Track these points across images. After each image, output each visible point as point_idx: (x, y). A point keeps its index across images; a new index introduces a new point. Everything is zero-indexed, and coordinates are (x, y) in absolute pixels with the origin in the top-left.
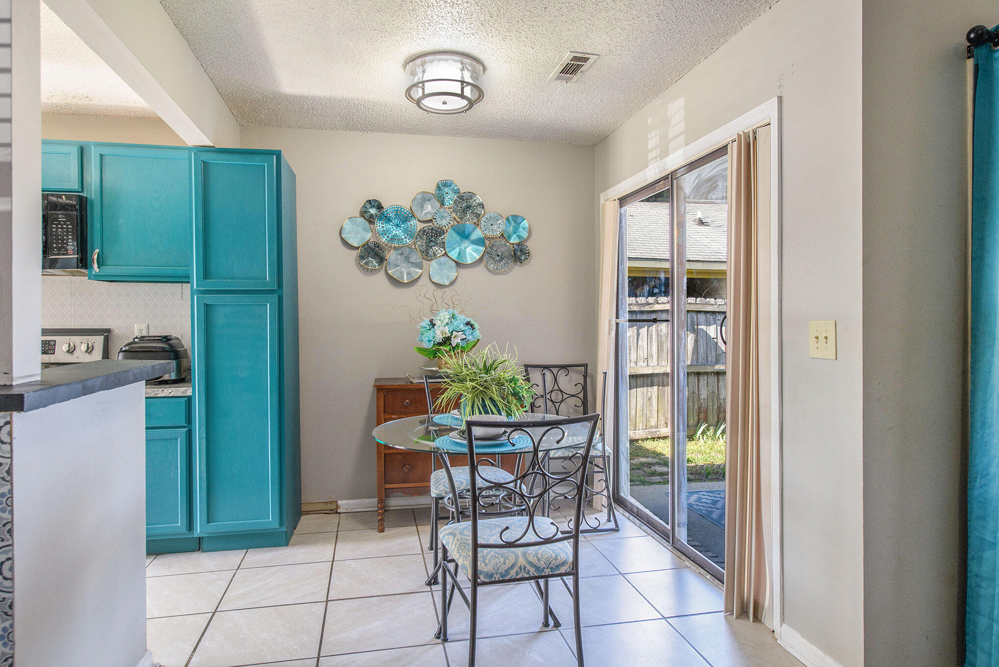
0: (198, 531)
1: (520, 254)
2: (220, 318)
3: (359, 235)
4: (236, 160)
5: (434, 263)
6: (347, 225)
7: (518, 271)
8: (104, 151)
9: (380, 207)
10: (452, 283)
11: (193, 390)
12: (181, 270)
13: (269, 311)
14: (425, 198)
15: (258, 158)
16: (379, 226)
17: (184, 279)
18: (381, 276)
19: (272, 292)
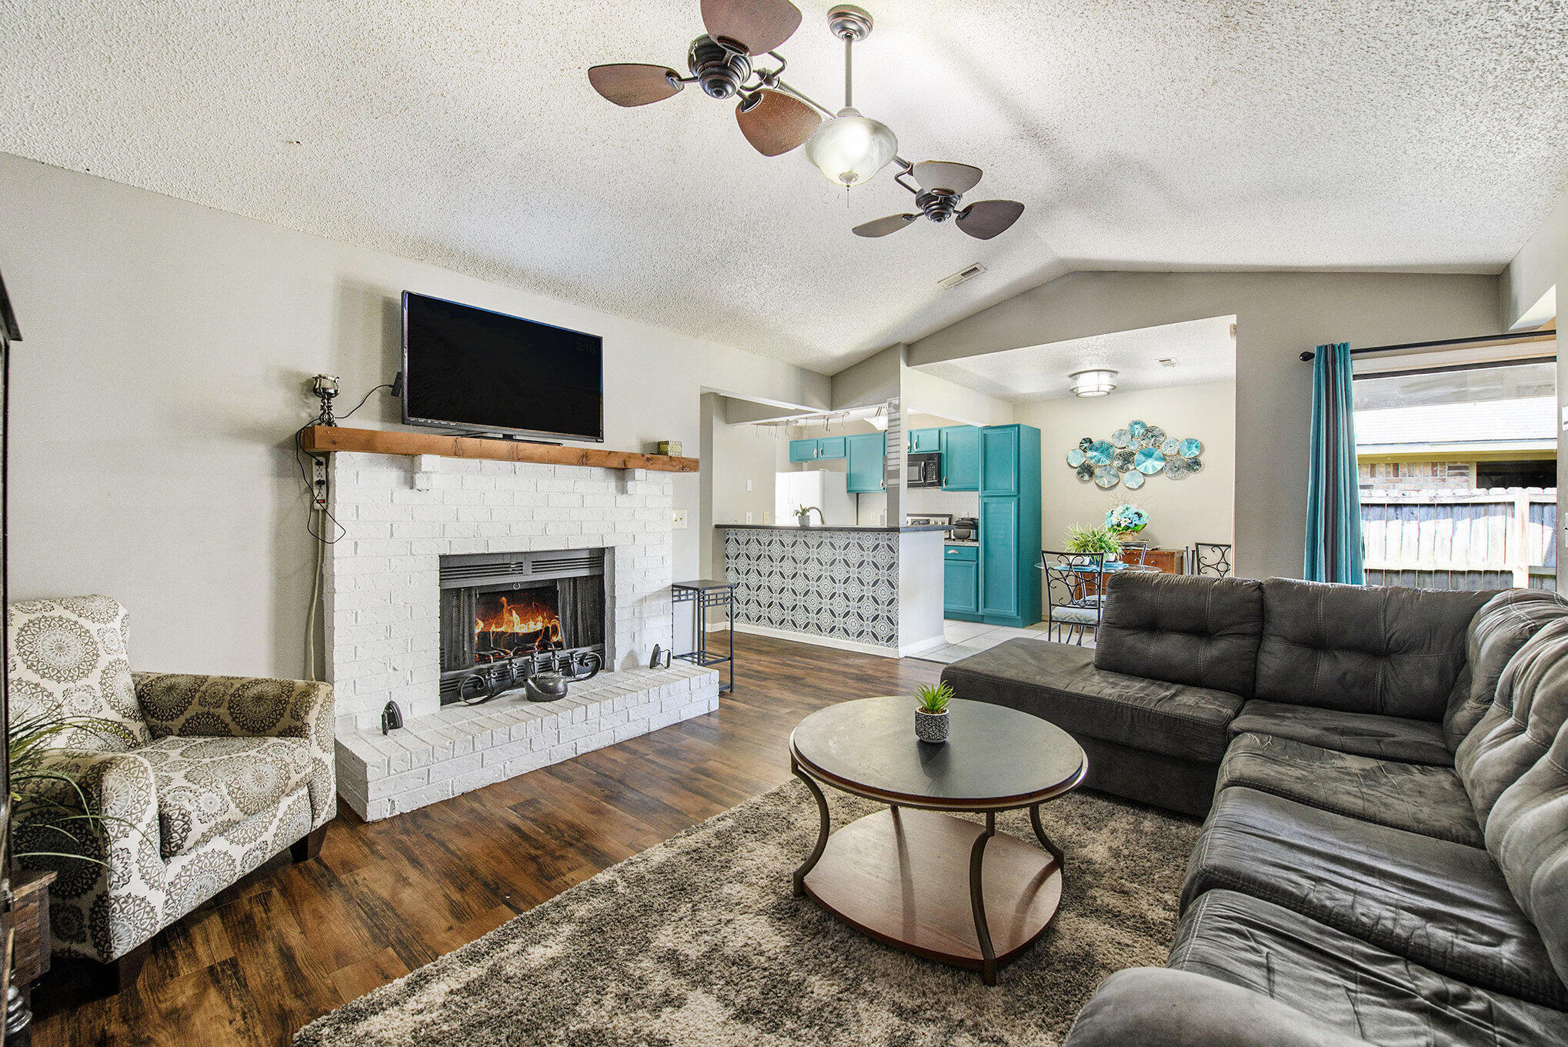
0: (980, 613)
1: (1194, 464)
2: (991, 509)
3: (1078, 460)
4: (998, 431)
5: (1127, 474)
6: (1071, 454)
7: (1193, 477)
8: (948, 431)
9: (1091, 442)
10: (1140, 487)
11: (980, 544)
12: (974, 485)
13: (1013, 506)
14: (1122, 433)
15: (1008, 429)
16: (1090, 454)
17: (976, 489)
18: (1092, 484)
19: (1014, 496)
